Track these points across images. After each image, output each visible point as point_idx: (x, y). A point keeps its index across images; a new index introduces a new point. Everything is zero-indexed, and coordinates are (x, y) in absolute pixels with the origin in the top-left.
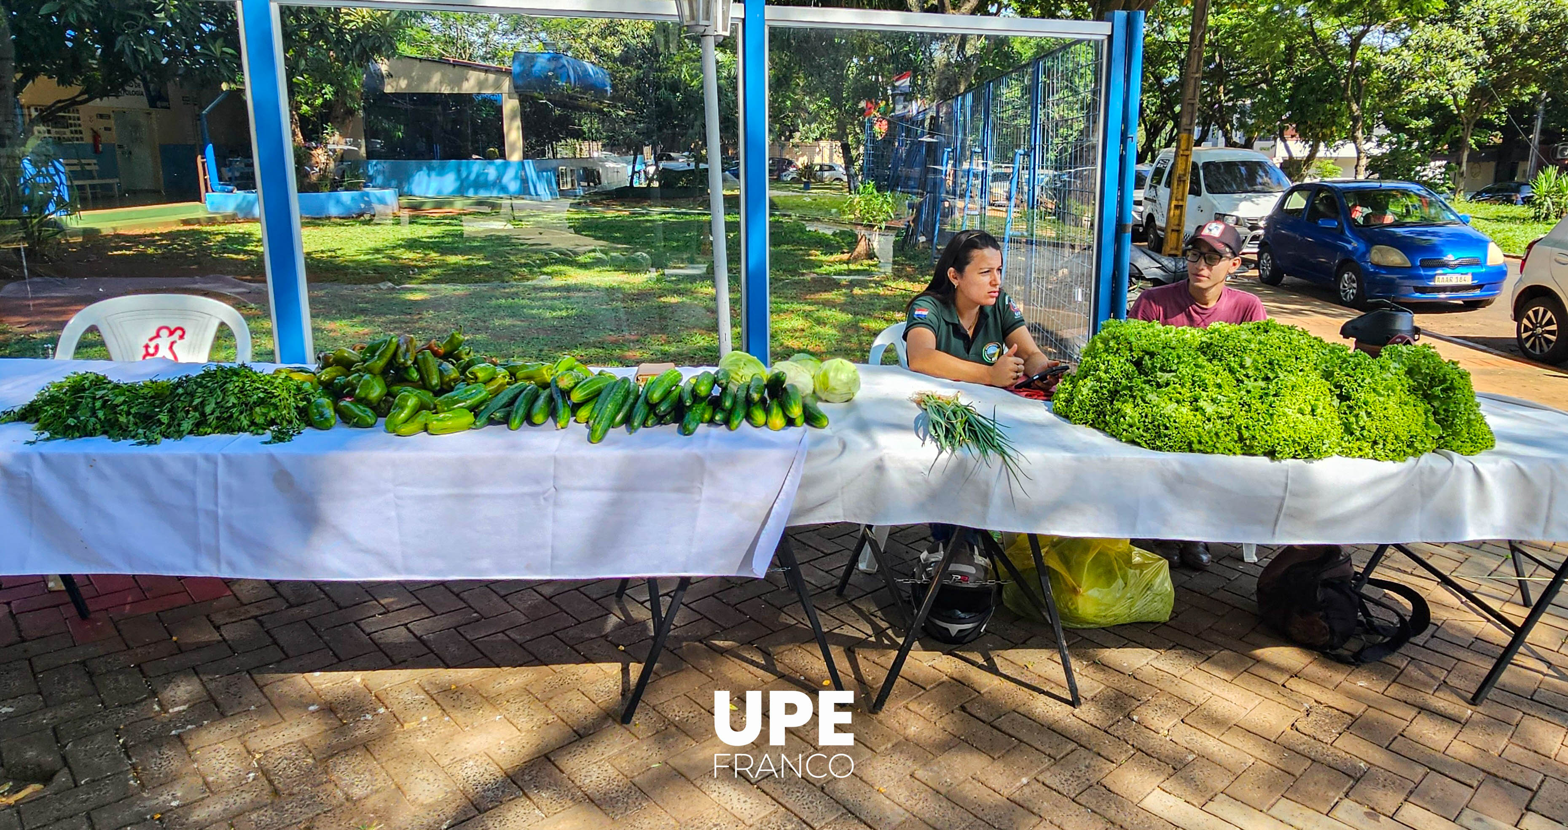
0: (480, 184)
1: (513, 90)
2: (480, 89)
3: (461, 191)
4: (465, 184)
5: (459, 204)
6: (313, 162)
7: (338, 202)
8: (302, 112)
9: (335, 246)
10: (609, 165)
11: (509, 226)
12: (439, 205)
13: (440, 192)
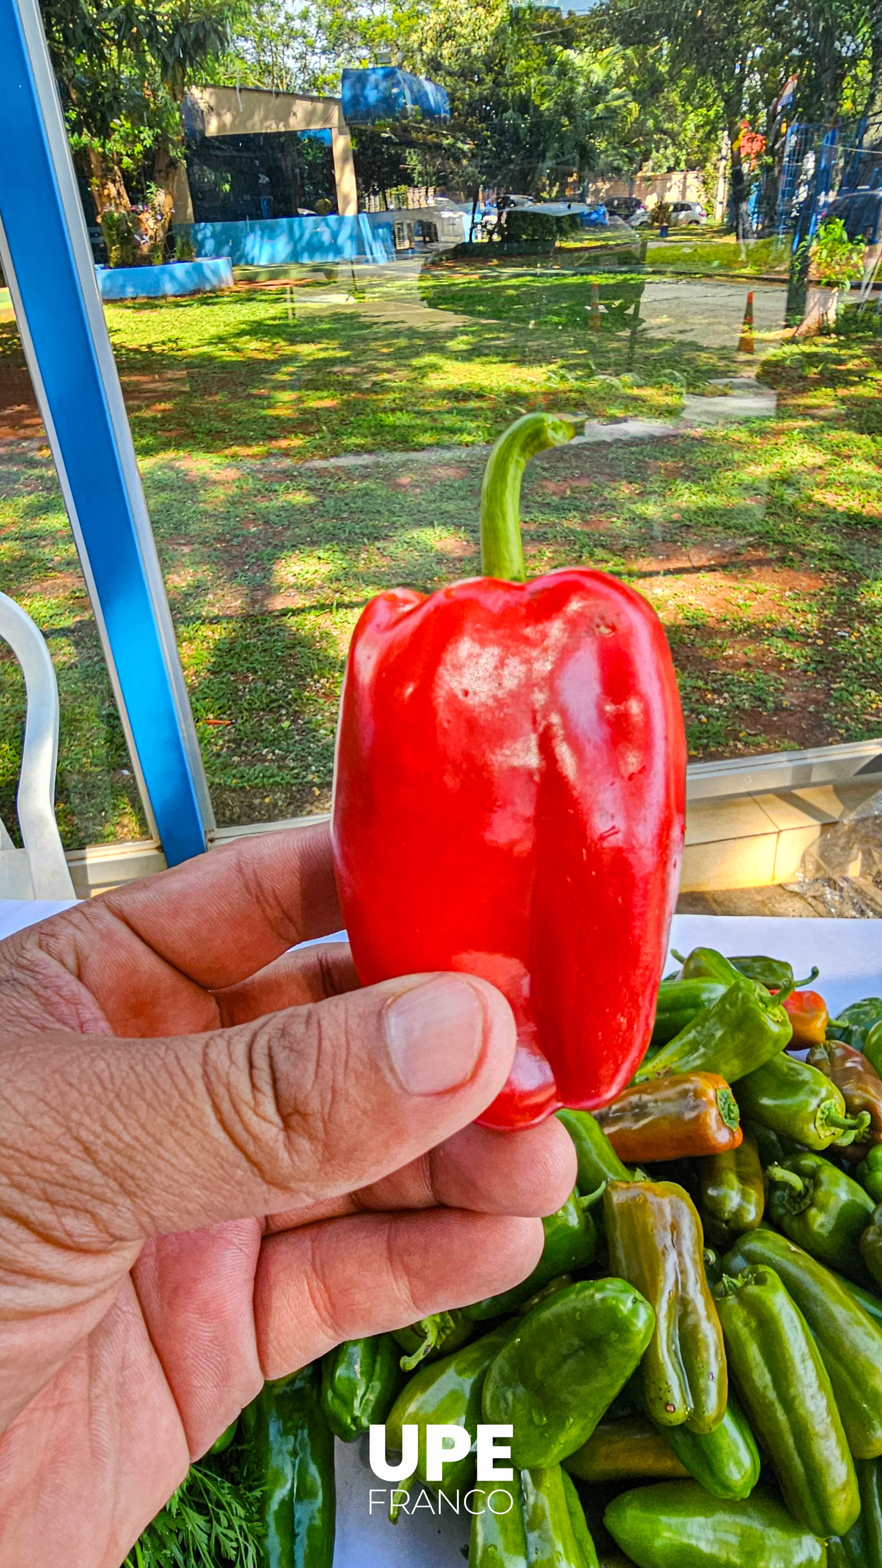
0: (315, 247)
1: (344, 123)
2: (309, 123)
3: (295, 256)
4: (299, 247)
5: (295, 273)
6: (143, 229)
7: (173, 277)
8: (124, 166)
9: (175, 334)
10: (445, 214)
11: (352, 301)
12: (274, 275)
13: (272, 259)
